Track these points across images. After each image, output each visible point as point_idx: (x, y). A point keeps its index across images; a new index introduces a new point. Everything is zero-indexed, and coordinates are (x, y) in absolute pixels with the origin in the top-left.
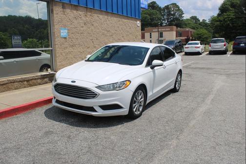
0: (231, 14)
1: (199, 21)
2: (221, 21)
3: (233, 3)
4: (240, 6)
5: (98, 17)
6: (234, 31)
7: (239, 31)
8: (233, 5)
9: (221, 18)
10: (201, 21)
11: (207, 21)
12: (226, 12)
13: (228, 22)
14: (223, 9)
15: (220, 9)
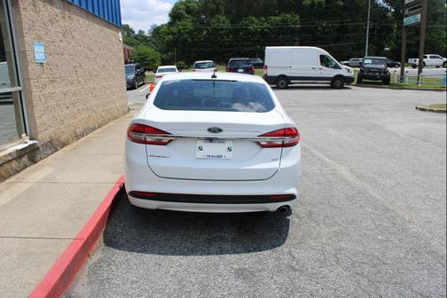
0: (188, 24)
1: (134, 32)
2: (175, 34)
3: (188, 7)
4: (198, 13)
5: (78, 20)
6: (195, 49)
7: (201, 49)
8: (189, 11)
9: (174, 29)
10: (137, 33)
11: (147, 33)
12: (179, 20)
13: (186, 36)
14: (175, 15)
15: (170, 15)
